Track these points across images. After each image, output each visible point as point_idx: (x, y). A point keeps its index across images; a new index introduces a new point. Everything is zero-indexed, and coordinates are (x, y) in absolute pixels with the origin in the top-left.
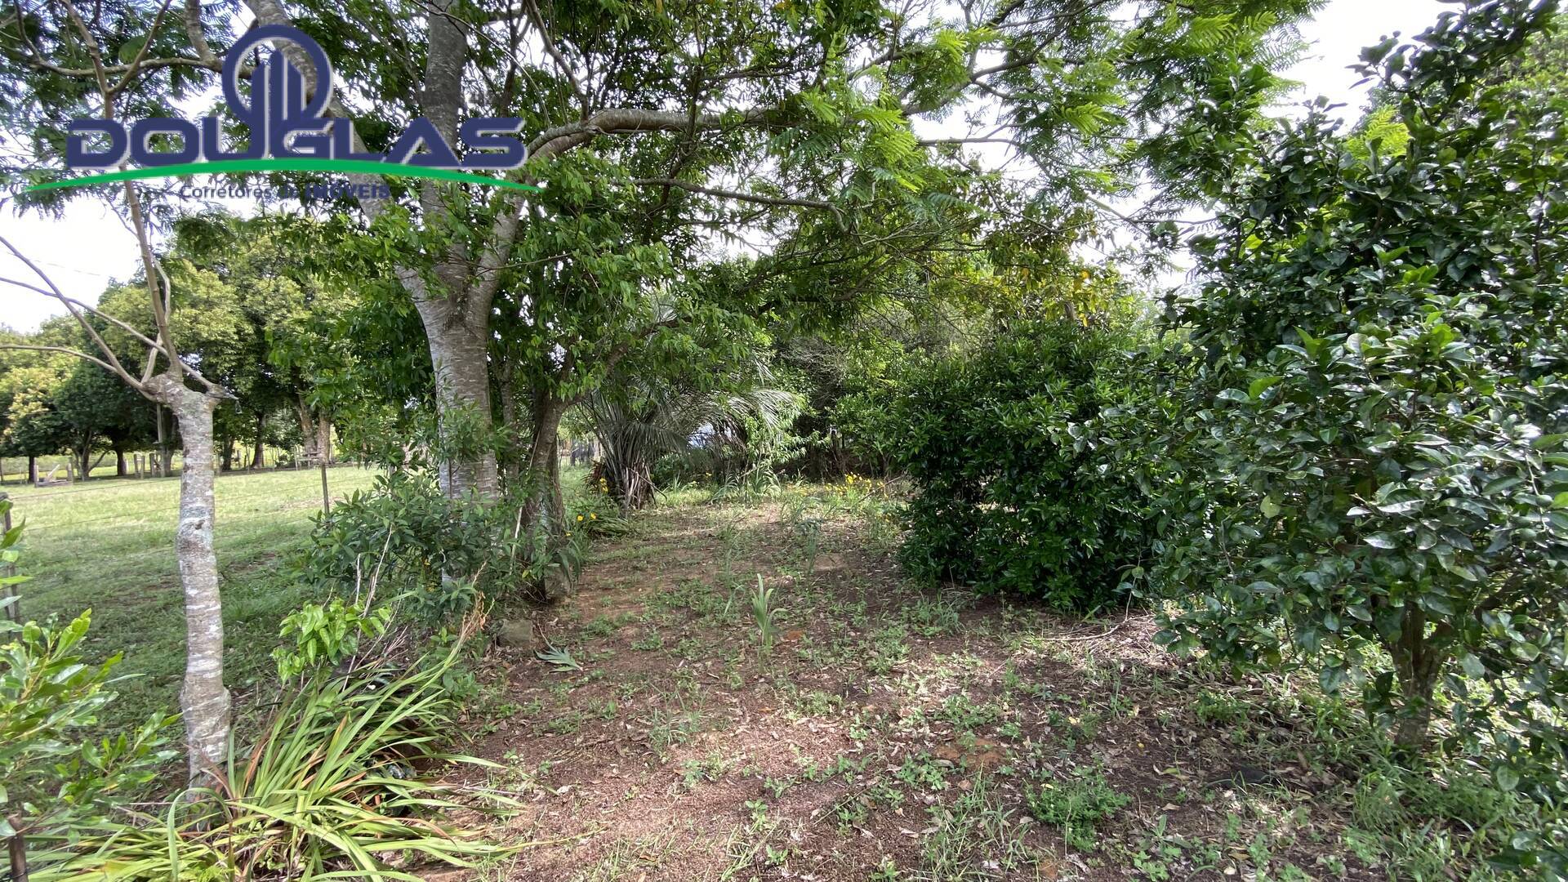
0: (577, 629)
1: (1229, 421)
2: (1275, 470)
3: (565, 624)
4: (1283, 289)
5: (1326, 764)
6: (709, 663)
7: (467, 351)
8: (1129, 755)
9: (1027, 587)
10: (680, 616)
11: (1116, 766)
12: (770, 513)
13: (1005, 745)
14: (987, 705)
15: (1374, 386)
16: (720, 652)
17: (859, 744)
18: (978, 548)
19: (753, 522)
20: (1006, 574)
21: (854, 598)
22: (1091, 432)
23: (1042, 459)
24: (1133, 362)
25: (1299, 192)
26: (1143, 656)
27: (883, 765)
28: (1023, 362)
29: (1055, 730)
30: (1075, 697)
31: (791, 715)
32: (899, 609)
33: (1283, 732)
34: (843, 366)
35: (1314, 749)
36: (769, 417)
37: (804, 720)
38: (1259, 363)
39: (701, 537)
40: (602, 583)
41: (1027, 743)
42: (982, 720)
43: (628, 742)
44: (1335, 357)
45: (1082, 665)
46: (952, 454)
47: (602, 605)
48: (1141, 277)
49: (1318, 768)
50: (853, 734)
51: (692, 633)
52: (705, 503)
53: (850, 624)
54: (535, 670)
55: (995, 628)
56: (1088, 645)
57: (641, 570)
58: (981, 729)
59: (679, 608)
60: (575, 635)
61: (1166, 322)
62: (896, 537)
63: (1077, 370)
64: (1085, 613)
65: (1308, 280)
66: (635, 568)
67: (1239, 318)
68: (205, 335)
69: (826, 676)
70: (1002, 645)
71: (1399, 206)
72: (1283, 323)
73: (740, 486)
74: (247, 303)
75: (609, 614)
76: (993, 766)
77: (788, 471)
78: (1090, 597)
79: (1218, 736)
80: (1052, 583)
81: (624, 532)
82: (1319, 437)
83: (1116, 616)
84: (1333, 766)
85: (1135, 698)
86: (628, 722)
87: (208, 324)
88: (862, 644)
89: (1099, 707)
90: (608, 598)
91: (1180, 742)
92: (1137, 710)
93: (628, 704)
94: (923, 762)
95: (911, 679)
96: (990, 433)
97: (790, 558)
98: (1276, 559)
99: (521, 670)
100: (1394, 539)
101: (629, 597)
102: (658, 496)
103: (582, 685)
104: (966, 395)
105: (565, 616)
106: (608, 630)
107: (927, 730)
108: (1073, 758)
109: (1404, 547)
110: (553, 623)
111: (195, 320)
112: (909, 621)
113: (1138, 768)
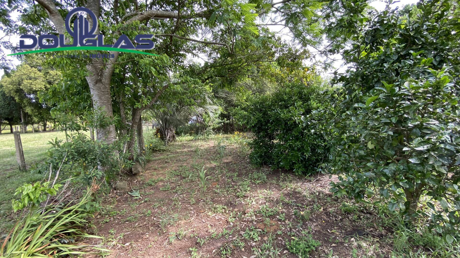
0: (143, 184)
1: (358, 115)
2: (375, 132)
3: (139, 182)
4: (376, 68)
5: (383, 226)
6: (185, 195)
7: (103, 92)
8: (320, 225)
9: (287, 168)
10: (177, 178)
11: (315, 229)
12: (211, 143)
13: (280, 223)
14: (274, 208)
15: (414, 101)
16: (189, 191)
17: (232, 224)
18: (273, 155)
19: (206, 146)
20: (281, 163)
21: (234, 171)
22: (309, 119)
23: (293, 128)
24: (323, 94)
25: (382, 33)
26: (324, 190)
27: (239, 231)
28: (288, 96)
29: (296, 217)
30: (303, 204)
31: (210, 213)
32: (248, 175)
33: (368, 216)
34: (234, 98)
35: (379, 222)
36: (211, 114)
37: (214, 215)
38: (367, 94)
39: (189, 151)
40: (154, 168)
41: (287, 221)
42: (272, 213)
43: (153, 225)
44: (396, 91)
45: (305, 193)
46: (265, 125)
47: (153, 175)
48: (323, 70)
49: (381, 228)
50: (230, 220)
51: (181, 184)
52: (192, 140)
53: (232, 180)
54: (127, 198)
55: (278, 180)
56: (307, 186)
57: (168, 163)
58: (272, 217)
59: (178, 175)
60: (142, 186)
61: (334, 82)
62: (249, 151)
63: (305, 98)
64: (306, 175)
65: (385, 65)
66: (166, 162)
67: (360, 79)
68: (34, 89)
69: (223, 199)
70: (280, 186)
71: (416, 38)
72: (376, 80)
73: (202, 135)
74: (47, 78)
75: (155, 178)
76: (275, 231)
77: (217, 130)
78: (307, 170)
79: (348, 218)
80: (296, 166)
81: (165, 150)
82: (391, 120)
83: (315, 176)
84: (385, 227)
85: (322, 204)
86: (155, 217)
87: (35, 85)
88: (236, 187)
89: (310, 208)
90: (155, 173)
91: (336, 220)
92: (322, 209)
93: (156, 210)
94: (252, 230)
95: (250, 199)
96: (277, 119)
97: (216, 158)
98: (372, 163)
99: (122, 198)
100: (420, 159)
101: (162, 172)
102: (177, 138)
103: (141, 204)
104: (270, 107)
105: (139, 179)
106: (153, 184)
107: (254, 218)
108: (302, 227)
109: (424, 162)
110: (135, 182)
111: (31, 84)
112: (251, 179)
113: (323, 230)
